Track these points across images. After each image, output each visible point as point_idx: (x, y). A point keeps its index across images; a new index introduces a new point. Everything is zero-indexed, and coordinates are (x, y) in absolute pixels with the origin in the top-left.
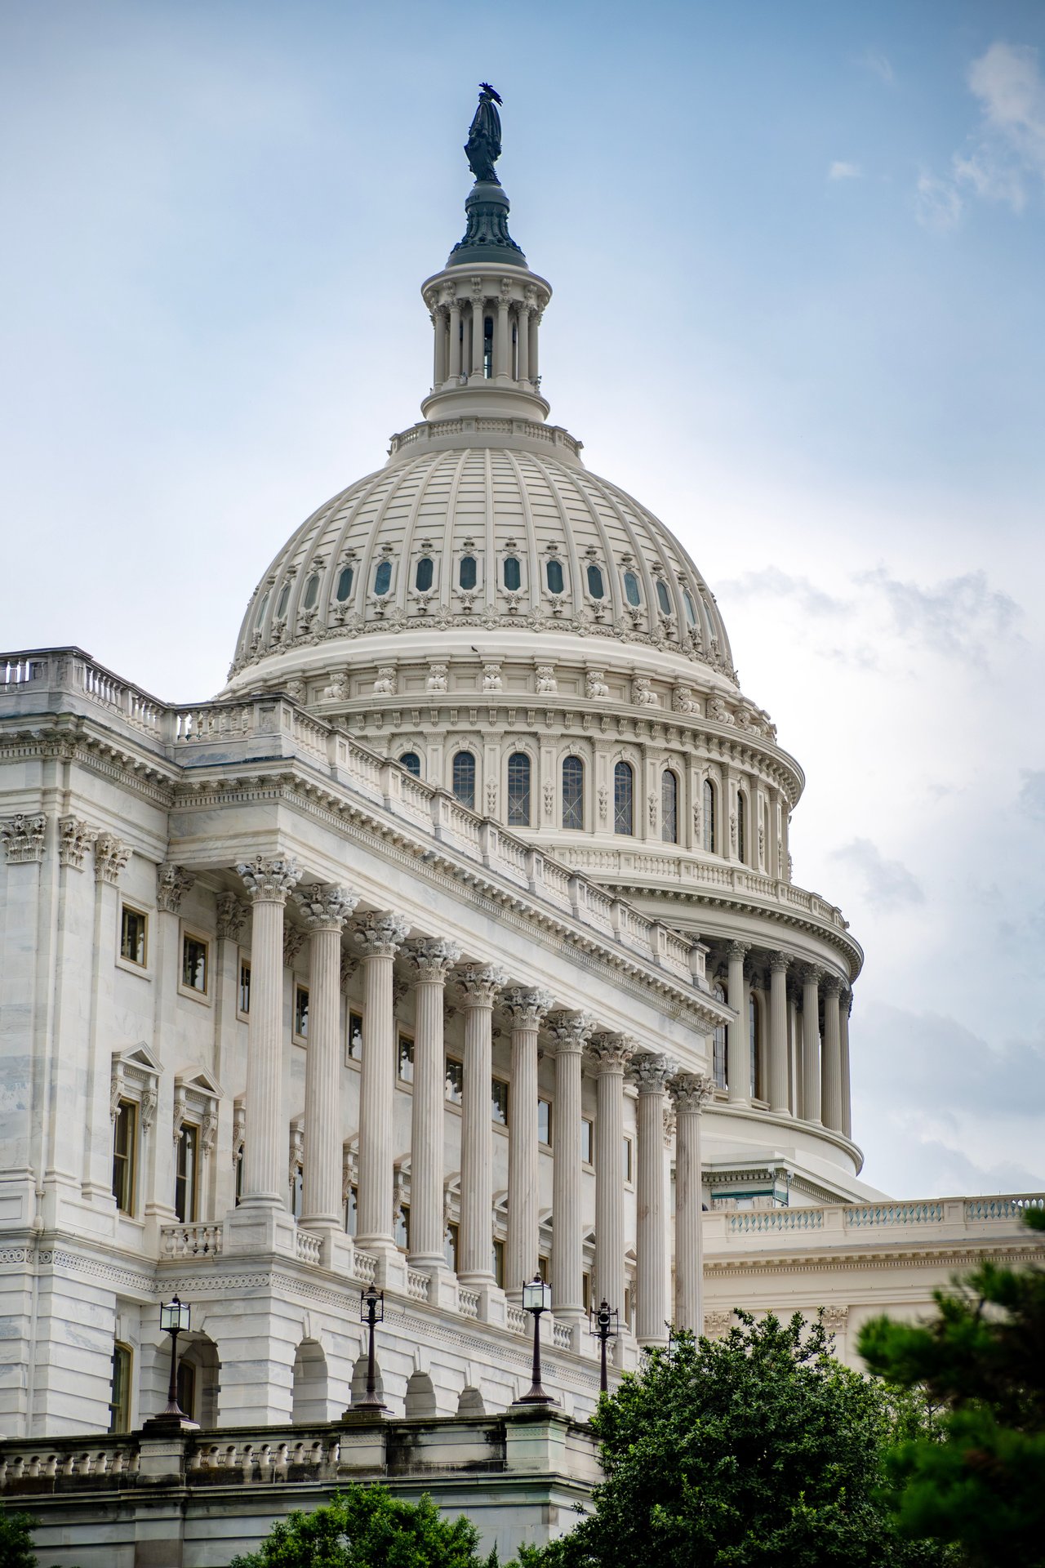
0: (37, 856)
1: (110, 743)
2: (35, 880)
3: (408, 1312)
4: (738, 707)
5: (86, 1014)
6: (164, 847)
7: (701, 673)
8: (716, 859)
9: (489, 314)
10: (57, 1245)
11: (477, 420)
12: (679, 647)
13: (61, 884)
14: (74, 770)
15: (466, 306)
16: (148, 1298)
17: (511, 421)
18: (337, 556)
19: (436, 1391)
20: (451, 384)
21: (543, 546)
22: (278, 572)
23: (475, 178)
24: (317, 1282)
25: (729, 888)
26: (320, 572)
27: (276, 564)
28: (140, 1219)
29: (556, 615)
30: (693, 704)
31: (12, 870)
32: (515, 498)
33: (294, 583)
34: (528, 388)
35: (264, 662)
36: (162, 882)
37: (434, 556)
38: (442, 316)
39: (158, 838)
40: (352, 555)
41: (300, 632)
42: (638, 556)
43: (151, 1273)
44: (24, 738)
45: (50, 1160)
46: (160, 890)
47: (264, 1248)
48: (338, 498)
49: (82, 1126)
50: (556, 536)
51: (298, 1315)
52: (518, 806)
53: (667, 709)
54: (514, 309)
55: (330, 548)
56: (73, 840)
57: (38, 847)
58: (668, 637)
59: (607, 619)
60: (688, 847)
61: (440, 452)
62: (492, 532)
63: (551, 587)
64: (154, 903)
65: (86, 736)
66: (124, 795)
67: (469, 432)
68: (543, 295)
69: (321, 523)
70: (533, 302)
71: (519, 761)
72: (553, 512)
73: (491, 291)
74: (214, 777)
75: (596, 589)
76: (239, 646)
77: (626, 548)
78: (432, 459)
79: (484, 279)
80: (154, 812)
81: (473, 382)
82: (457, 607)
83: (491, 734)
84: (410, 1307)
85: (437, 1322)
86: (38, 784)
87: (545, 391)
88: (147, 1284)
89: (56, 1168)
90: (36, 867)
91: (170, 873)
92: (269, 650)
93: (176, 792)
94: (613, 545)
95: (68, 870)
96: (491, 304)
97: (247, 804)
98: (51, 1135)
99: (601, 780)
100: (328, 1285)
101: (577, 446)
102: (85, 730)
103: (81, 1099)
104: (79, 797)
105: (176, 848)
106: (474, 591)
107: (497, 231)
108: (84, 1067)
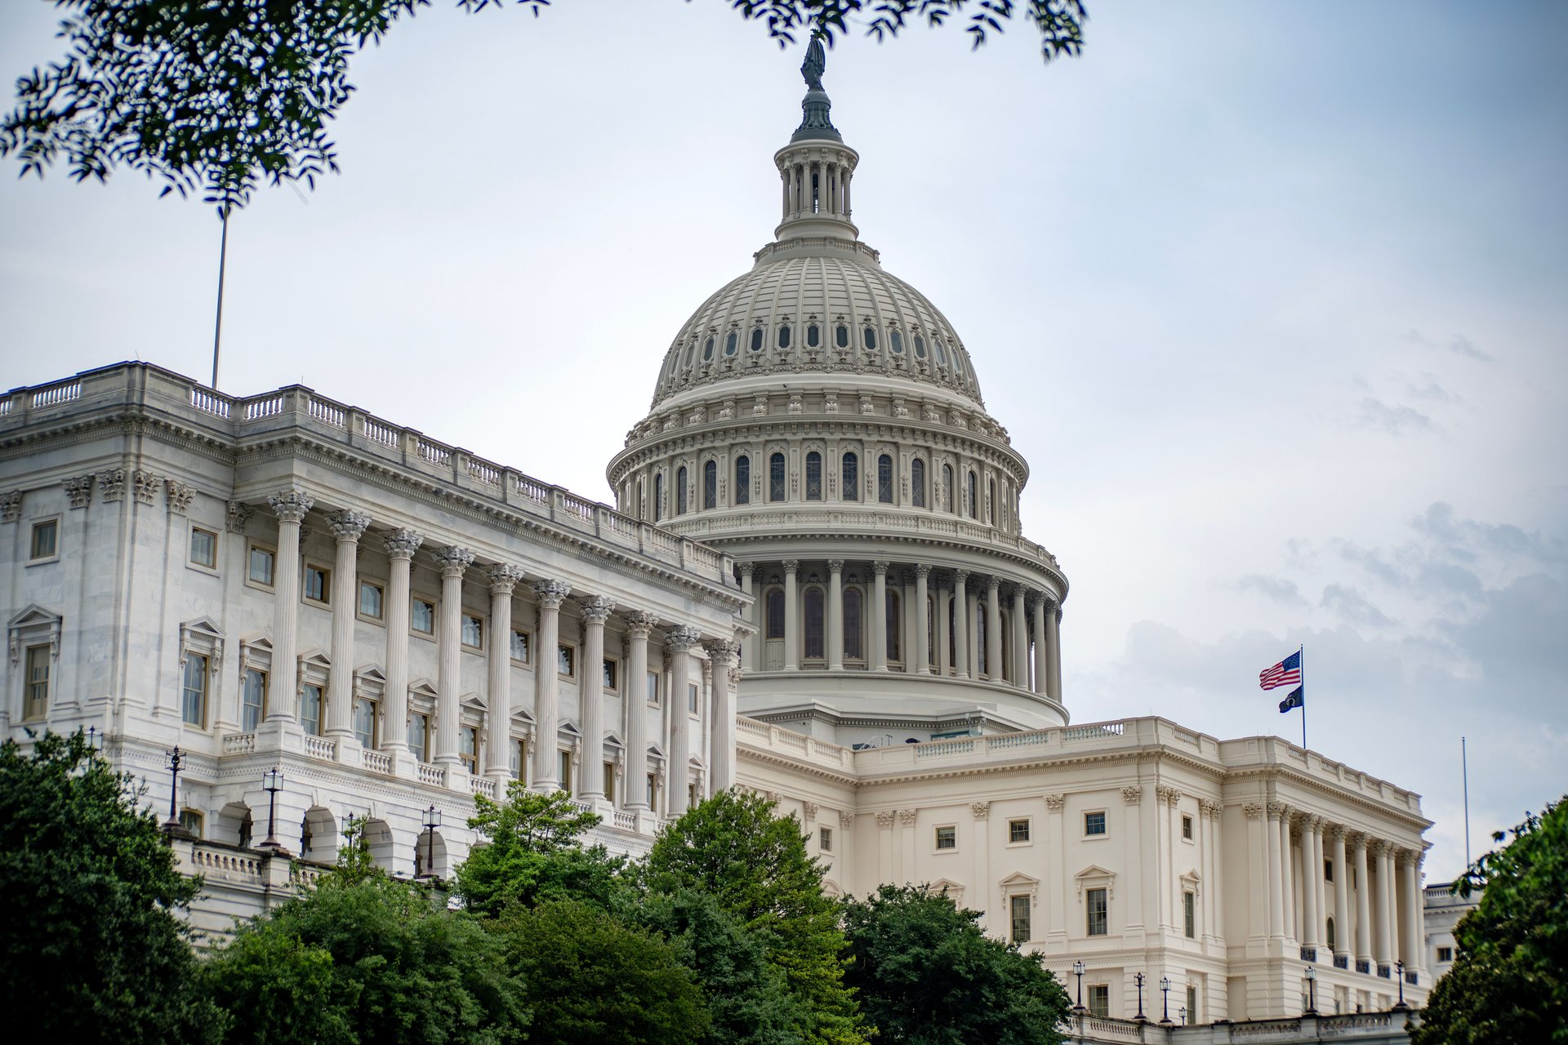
0: (119, 497)
1: (169, 422)
2: (118, 512)
3: (417, 791)
4: (989, 424)
5: (159, 598)
6: (231, 490)
7: (965, 402)
8: (954, 517)
9: (815, 172)
10: (125, 745)
11: (803, 239)
12: (931, 379)
13: (135, 514)
14: (144, 440)
15: (799, 169)
16: (212, 781)
17: (825, 239)
18: (725, 326)
19: (446, 843)
20: (790, 218)
21: (834, 317)
22: (685, 337)
23: (807, 87)
24: (325, 770)
25: (954, 535)
26: (715, 337)
27: (683, 332)
28: (210, 731)
29: (871, 363)
30: (961, 422)
31: (106, 507)
32: (819, 287)
33: (696, 344)
34: (841, 217)
35: (677, 396)
36: (229, 513)
37: (763, 328)
38: (785, 174)
39: (224, 484)
40: (735, 325)
41: (702, 375)
42: (922, 326)
43: (215, 766)
44: (110, 421)
45: (123, 692)
46: (228, 518)
47: (276, 747)
48: (724, 289)
49: (154, 670)
50: (844, 310)
51: (309, 791)
52: (814, 486)
53: (917, 420)
54: (831, 168)
55: (721, 321)
56: (143, 485)
57: (119, 490)
58: (942, 377)
59: (904, 367)
60: (931, 510)
61: (790, 260)
62: (801, 309)
63: (839, 343)
64: (223, 527)
65: (148, 418)
66: (193, 456)
67: (798, 248)
68: (853, 158)
69: (714, 305)
70: (845, 163)
71: (814, 457)
72: (844, 295)
73: (815, 157)
74: (254, 443)
75: (870, 342)
76: (659, 386)
77: (914, 320)
78: (786, 264)
79: (810, 150)
80: (221, 467)
81: (804, 216)
82: (777, 359)
83: (793, 441)
84: (419, 788)
85: (448, 798)
86: (122, 451)
87: (855, 219)
88: (212, 772)
89: (127, 696)
90: (117, 504)
91: (233, 506)
92: (680, 388)
93: (236, 453)
94: (906, 319)
95: (139, 505)
96: (815, 166)
97: (276, 459)
98: (124, 675)
99: (869, 467)
100: (336, 772)
101: (874, 254)
102: (145, 413)
103: (154, 654)
104: (148, 458)
105: (237, 491)
106: (788, 349)
107: (821, 119)
108: (157, 632)
